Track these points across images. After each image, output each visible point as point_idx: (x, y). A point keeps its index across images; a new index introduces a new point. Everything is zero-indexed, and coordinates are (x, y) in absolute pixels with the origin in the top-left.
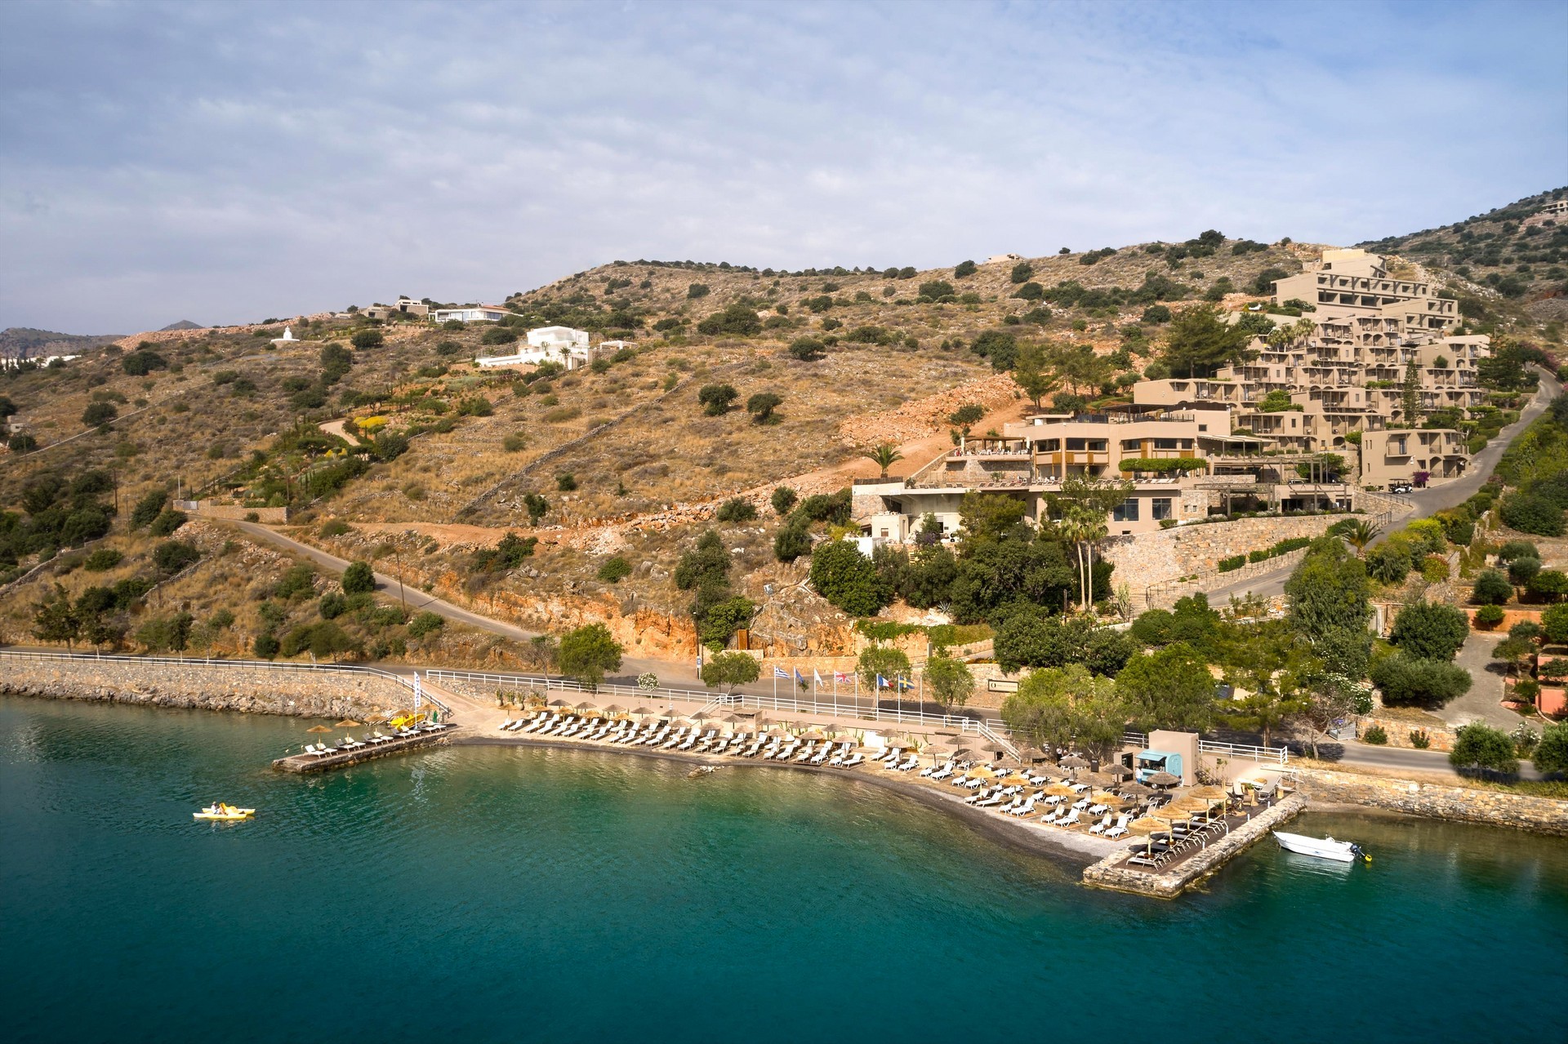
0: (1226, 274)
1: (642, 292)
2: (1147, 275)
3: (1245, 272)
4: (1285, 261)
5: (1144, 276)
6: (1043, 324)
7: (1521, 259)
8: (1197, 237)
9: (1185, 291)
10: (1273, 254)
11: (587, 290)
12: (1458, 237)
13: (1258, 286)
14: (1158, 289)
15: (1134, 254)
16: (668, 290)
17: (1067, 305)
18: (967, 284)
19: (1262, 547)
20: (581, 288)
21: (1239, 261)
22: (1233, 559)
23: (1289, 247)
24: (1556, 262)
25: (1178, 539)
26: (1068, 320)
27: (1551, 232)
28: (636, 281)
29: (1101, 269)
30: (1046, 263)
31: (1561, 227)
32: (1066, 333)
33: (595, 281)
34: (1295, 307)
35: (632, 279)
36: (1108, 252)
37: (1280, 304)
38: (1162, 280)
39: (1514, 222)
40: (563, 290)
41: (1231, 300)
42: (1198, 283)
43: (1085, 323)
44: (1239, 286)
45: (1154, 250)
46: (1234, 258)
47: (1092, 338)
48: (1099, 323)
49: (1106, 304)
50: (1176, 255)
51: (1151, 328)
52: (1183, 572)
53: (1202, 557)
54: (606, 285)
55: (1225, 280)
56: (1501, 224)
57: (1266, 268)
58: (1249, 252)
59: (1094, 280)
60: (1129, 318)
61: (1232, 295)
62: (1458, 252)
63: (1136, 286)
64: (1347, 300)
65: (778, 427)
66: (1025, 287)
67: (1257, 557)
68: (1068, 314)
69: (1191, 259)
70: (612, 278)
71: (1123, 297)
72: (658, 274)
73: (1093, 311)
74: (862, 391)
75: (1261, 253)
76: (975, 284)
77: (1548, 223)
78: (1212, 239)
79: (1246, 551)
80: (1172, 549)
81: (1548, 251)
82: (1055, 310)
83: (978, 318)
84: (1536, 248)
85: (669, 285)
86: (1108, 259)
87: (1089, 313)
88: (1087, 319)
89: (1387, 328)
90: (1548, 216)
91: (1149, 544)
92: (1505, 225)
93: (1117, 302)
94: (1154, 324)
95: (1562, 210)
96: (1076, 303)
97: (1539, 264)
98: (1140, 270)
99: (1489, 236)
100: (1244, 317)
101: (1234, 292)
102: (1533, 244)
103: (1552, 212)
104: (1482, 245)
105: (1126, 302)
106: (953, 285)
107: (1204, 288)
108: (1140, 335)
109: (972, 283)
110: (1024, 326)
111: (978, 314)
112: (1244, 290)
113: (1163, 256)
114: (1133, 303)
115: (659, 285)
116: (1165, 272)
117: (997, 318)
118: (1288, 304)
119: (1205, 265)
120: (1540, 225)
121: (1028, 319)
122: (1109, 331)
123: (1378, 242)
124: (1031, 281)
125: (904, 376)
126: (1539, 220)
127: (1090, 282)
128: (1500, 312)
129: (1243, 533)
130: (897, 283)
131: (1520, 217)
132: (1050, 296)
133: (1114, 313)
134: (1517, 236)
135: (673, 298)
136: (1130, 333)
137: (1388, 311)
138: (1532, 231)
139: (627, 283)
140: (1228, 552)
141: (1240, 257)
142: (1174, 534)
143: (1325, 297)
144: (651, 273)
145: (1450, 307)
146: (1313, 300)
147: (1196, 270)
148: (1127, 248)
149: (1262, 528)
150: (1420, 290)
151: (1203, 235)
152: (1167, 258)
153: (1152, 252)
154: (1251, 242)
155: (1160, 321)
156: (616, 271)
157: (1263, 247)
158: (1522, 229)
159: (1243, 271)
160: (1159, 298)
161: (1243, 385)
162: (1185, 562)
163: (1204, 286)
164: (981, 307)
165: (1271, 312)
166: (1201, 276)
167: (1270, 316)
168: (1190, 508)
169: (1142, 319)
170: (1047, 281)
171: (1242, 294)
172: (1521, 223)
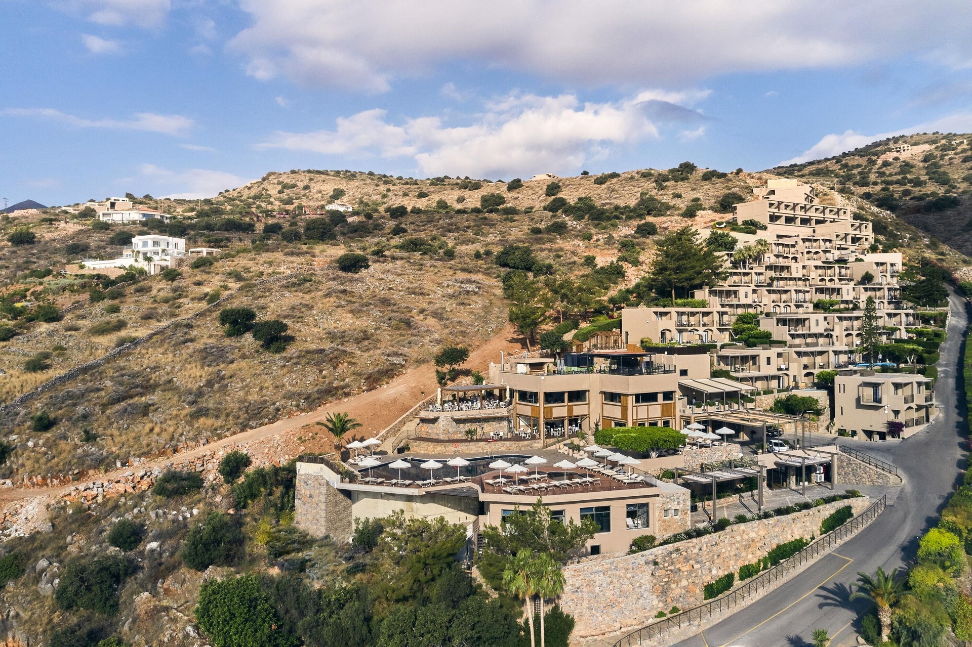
0: (698, 195)
1: (303, 192)
2: (642, 194)
3: (711, 194)
4: (740, 187)
5: (639, 195)
6: (560, 234)
7: (883, 182)
8: (677, 166)
9: (668, 208)
10: (731, 180)
11: (267, 190)
12: (838, 166)
13: (722, 205)
14: (648, 206)
15: (632, 178)
16: (320, 192)
17: (579, 218)
18: (516, 196)
19: (752, 559)
20: (263, 189)
21: (707, 186)
22: (721, 580)
23: (741, 176)
24: (905, 185)
25: (656, 563)
26: (580, 231)
27: (898, 165)
28: (301, 185)
29: (609, 188)
30: (570, 183)
31: (904, 162)
32: (576, 242)
33: (274, 184)
34: (751, 227)
35: (299, 184)
36: (614, 175)
37: (740, 222)
38: (652, 199)
39: (874, 158)
40: (252, 190)
41: (702, 217)
42: (677, 202)
43: (591, 235)
44: (706, 205)
45: (646, 175)
46: (703, 183)
47: (596, 247)
48: (603, 233)
49: (609, 219)
50: (661, 180)
51: (642, 239)
52: (661, 605)
53: (684, 583)
54: (280, 187)
55: (697, 200)
56: (866, 159)
57: (728, 192)
58: (714, 179)
59: (604, 196)
60: (625, 230)
61: (702, 212)
62: (842, 176)
63: (633, 203)
64: (789, 220)
65: (278, 356)
66: (554, 200)
67: (747, 572)
68: (579, 226)
69: (673, 182)
70: (285, 182)
71: (622, 213)
72: (316, 180)
73: (598, 224)
74: (376, 312)
75: (722, 180)
76: (521, 196)
77: (896, 159)
78: (687, 169)
79: (734, 568)
80: (648, 577)
81: (899, 177)
82: (570, 222)
83: (512, 227)
84: (891, 175)
85: (322, 188)
86: (614, 180)
87: (596, 226)
88: (594, 231)
89: (823, 246)
90: (895, 154)
91: (621, 573)
92: (869, 159)
93: (617, 217)
94: (644, 236)
95: (904, 151)
96: (586, 217)
97: (894, 186)
98: (636, 189)
99: (858, 166)
100: (713, 234)
101: (704, 209)
102: (888, 173)
103: (898, 152)
104: (855, 172)
105: (624, 217)
106: (505, 196)
107: (682, 206)
108: (633, 246)
109: (519, 195)
110: (545, 236)
111: (512, 224)
112: (711, 208)
113: (653, 180)
114: (629, 218)
115: (315, 187)
116: (654, 192)
117: (526, 227)
118: (746, 223)
119: (682, 187)
120: (891, 160)
121: (549, 230)
122: (610, 241)
123: (786, 167)
124: (560, 195)
125: (422, 294)
126: (890, 156)
127: (600, 198)
128: (898, 230)
129: (731, 544)
130: (467, 193)
131: (877, 154)
132: (569, 210)
133: (615, 226)
134: (877, 167)
135: (322, 197)
136: (626, 245)
137: (822, 231)
138: (886, 164)
139: (294, 186)
140: (714, 572)
141: (707, 182)
142: (651, 558)
143: (774, 218)
144: (311, 179)
145: (866, 227)
146: (765, 220)
147: (677, 191)
148: (628, 173)
149: (752, 535)
150: (841, 212)
151: (681, 166)
152: (656, 181)
153: (645, 177)
154: (715, 171)
155: (649, 233)
156: (288, 177)
157: (724, 175)
158: (880, 162)
159: (711, 193)
160: (649, 214)
161: (718, 312)
162: (664, 592)
163: (682, 204)
164: (516, 218)
165: (733, 230)
166: (679, 196)
167: (733, 234)
168: (671, 512)
169: (636, 232)
170: (570, 196)
171: (710, 212)
172: (878, 158)
